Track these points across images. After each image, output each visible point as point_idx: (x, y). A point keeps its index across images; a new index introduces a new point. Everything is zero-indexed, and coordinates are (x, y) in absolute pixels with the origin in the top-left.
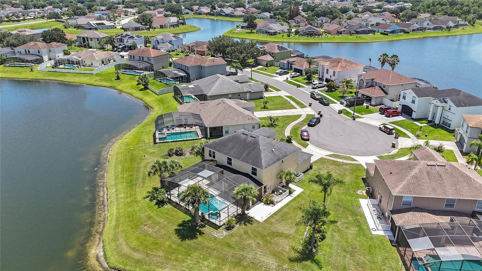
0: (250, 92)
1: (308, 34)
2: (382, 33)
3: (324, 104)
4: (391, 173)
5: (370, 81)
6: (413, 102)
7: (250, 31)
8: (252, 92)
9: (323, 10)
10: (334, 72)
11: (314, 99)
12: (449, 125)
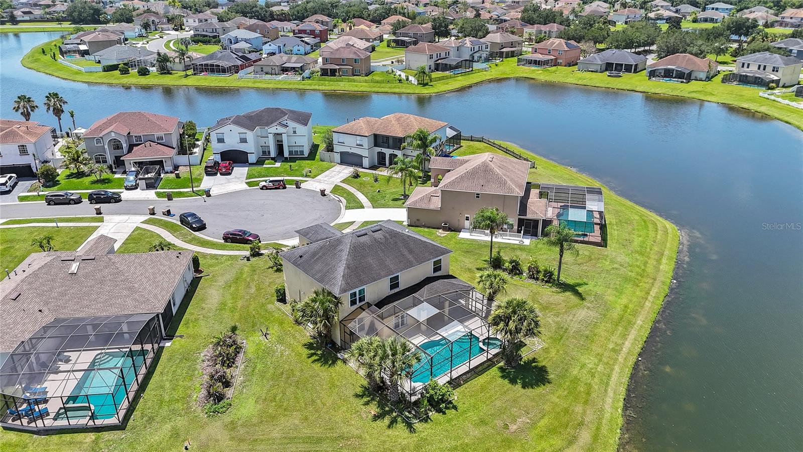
3: (112, 201)
4: (482, 185)
6: (243, 141)
11: (70, 204)
12: (302, 152)
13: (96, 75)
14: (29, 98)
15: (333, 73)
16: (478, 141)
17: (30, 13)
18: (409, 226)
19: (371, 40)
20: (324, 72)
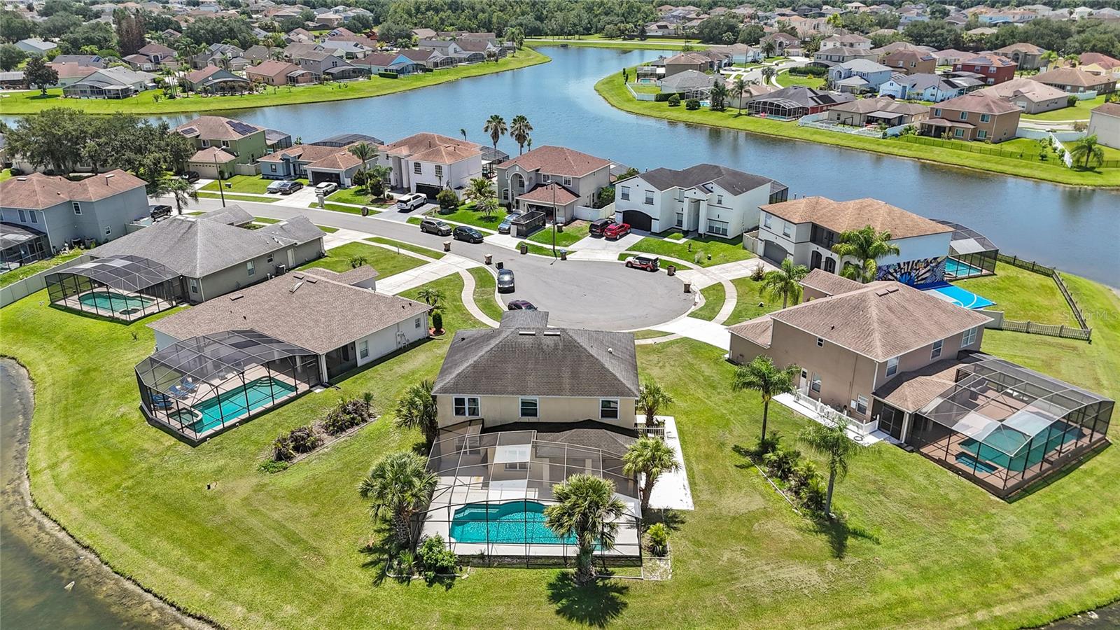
0: (294, 246)
1: (223, 89)
2: (381, 75)
3: (472, 240)
4: (833, 328)
5: (533, 175)
6: (650, 201)
7: (39, 92)
8: (299, 243)
9: (209, 27)
10: (439, 169)
11: (437, 234)
12: (725, 232)
13: (646, 104)
14: (502, 119)
15: (939, 131)
16: (1043, 274)
17: (666, 27)
18: (729, 360)
19: (1069, 88)
20: (926, 131)
